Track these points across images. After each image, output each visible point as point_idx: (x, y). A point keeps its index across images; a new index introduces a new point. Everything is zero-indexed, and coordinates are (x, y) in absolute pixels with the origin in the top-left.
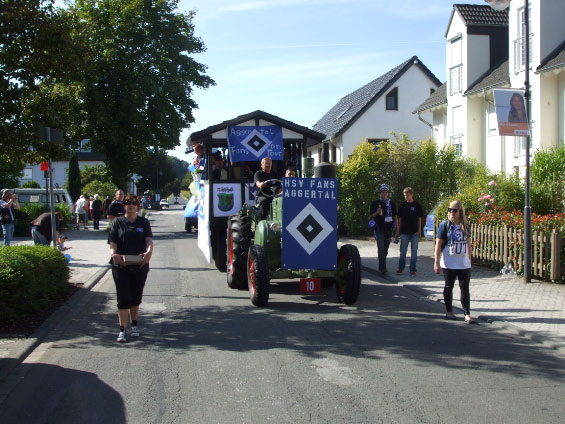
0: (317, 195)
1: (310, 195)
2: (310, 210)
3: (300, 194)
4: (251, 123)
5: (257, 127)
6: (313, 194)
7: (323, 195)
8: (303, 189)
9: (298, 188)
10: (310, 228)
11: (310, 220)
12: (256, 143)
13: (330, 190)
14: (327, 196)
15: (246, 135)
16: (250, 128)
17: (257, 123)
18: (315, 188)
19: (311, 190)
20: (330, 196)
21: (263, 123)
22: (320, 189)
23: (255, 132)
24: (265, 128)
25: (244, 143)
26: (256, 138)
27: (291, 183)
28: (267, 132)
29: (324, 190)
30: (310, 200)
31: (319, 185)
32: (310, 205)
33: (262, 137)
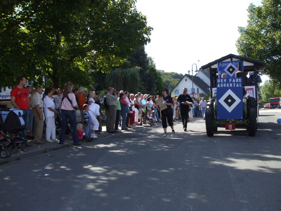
0: (233, 85)
1: (229, 86)
2: (230, 92)
3: (225, 85)
4: (229, 60)
5: (232, 61)
6: (231, 85)
7: (236, 85)
8: (226, 83)
9: (224, 83)
10: (230, 101)
11: (230, 97)
12: (231, 70)
13: (239, 83)
14: (237, 86)
15: (227, 66)
16: (229, 62)
18: (232, 82)
19: (230, 83)
20: (239, 85)
21: (234, 59)
22: (234, 83)
23: (230, 64)
24: (235, 62)
25: (225, 70)
26: (231, 67)
27: (220, 81)
28: (236, 64)
29: (236, 83)
30: (230, 88)
31: (234, 81)
32: (229, 90)
33: (233, 66)
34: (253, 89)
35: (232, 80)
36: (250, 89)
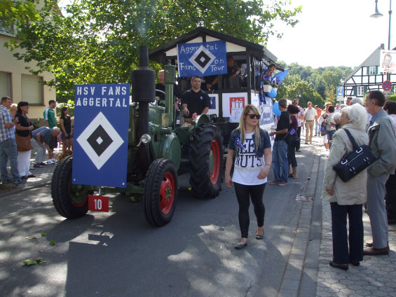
0: (108, 102)
1: (101, 104)
2: (100, 120)
3: (91, 103)
4: (199, 40)
5: (204, 43)
6: (104, 102)
7: (114, 102)
8: (95, 97)
9: (89, 96)
10: (100, 141)
11: (100, 131)
12: (203, 59)
13: (121, 97)
14: (118, 104)
15: (195, 50)
16: (198, 45)
17: (204, 40)
18: (106, 95)
19: (102, 97)
20: (121, 103)
21: (209, 39)
22: (111, 96)
24: (211, 43)
25: (192, 60)
26: (202, 54)
27: (83, 91)
28: (212, 47)
29: (115, 97)
30: (102, 109)
31: (111, 92)
32: (101, 115)
33: (207, 52)
34: (243, 99)
35: (108, 90)
36: (239, 99)
